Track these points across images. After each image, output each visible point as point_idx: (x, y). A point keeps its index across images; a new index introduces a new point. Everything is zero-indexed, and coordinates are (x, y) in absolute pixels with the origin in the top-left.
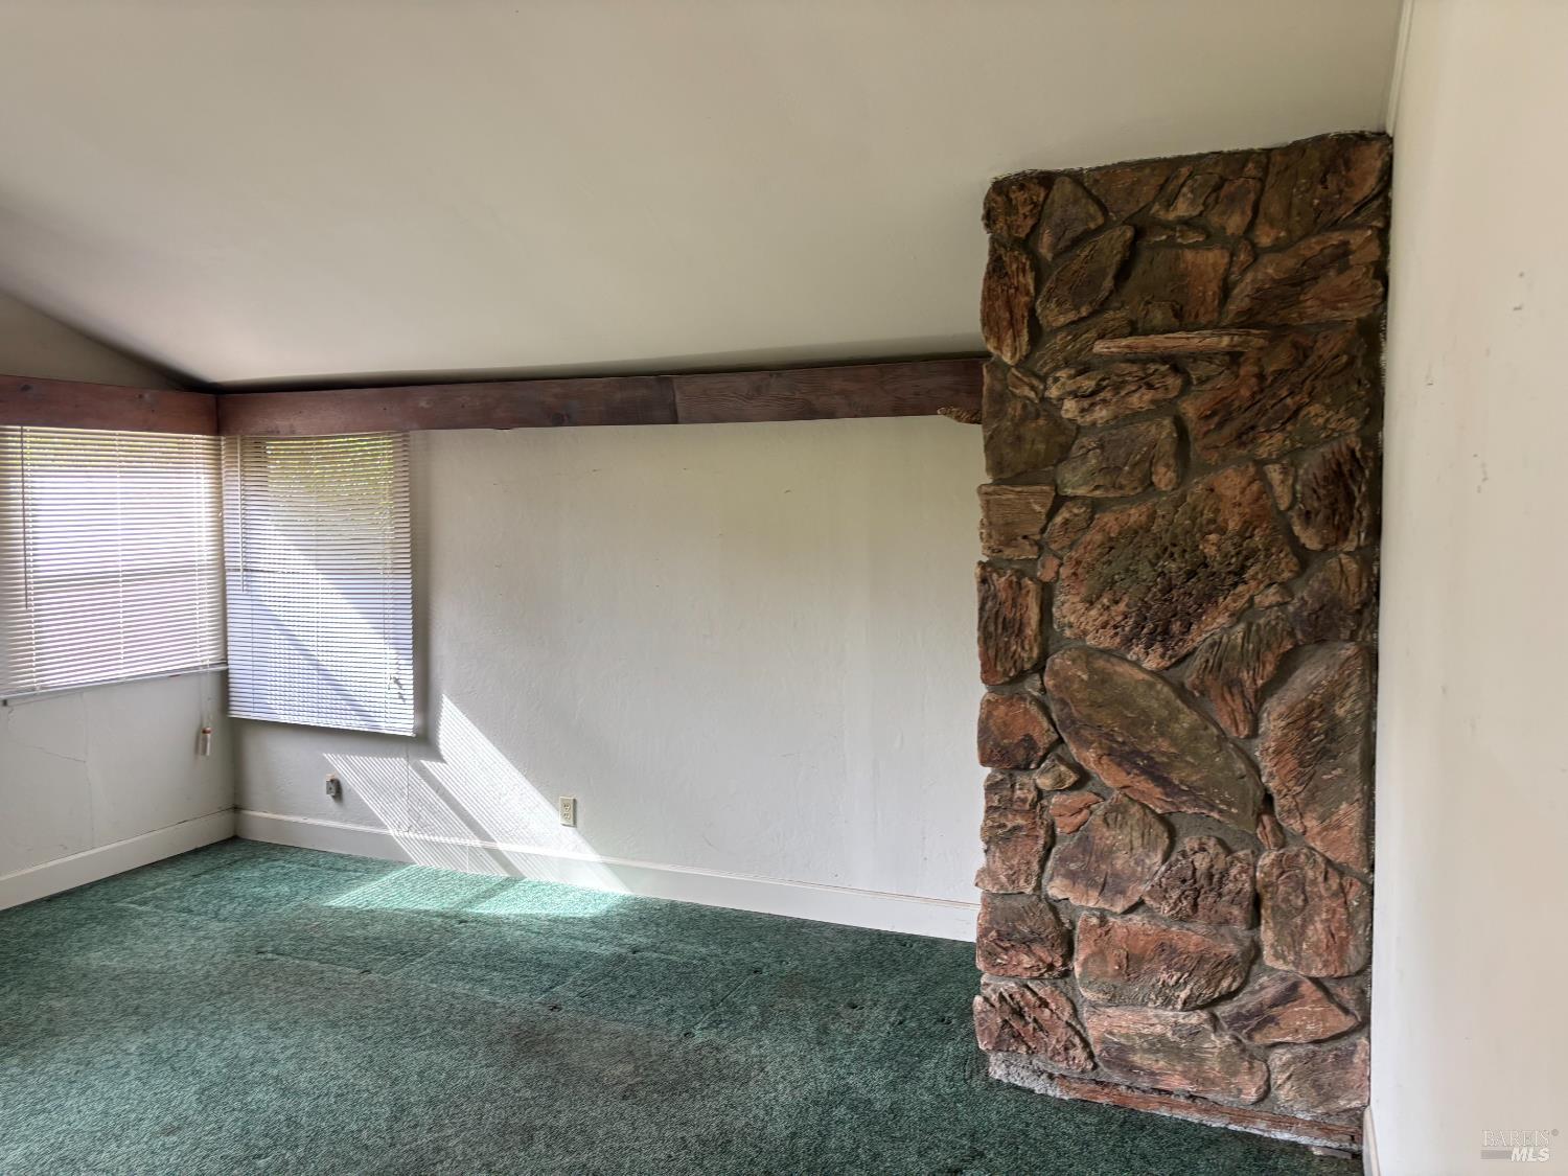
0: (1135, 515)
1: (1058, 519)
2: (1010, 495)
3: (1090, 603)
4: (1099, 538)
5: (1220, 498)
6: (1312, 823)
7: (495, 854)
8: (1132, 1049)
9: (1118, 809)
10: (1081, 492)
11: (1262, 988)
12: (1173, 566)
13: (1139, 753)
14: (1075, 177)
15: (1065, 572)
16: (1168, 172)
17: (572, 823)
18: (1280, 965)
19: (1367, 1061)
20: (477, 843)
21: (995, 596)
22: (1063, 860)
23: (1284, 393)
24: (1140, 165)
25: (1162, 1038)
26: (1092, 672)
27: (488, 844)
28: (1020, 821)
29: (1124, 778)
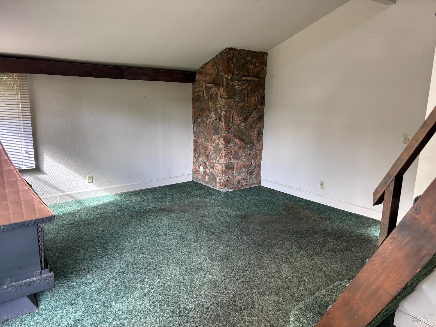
0: (243, 104)
1: (234, 104)
2: (229, 100)
3: (238, 117)
4: (239, 107)
5: (252, 101)
6: (258, 145)
7: (68, 195)
8: (241, 181)
9: (240, 147)
10: (237, 100)
11: (252, 168)
12: (247, 111)
13: (242, 139)
14: (237, 50)
15: (235, 113)
16: (248, 52)
17: (91, 181)
18: (254, 164)
19: (261, 174)
20: (61, 194)
21: (227, 117)
22: (233, 156)
23: (258, 87)
24: (245, 50)
25: (244, 178)
26: (238, 127)
27: (66, 193)
28: (229, 152)
29: (240, 143)
